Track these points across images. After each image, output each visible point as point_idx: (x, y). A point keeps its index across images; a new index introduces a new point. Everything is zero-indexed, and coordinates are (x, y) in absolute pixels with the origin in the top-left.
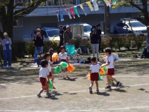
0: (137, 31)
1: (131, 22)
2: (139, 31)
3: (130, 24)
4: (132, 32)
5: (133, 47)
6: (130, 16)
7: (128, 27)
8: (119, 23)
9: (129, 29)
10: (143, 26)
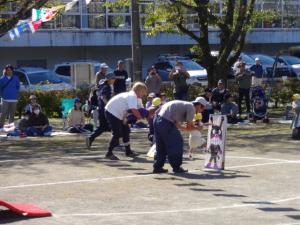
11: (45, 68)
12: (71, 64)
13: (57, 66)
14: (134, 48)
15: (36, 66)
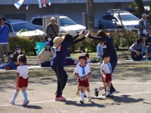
0: (128, 26)
1: (121, 14)
2: (131, 26)
3: (120, 17)
4: (121, 27)
5: (123, 46)
6: (119, 6)
7: (117, 20)
8: (105, 15)
9: (119, 23)
10: (136, 20)
11: (25, 20)
12: (43, 17)
13: (33, 18)
14: (88, 5)
15: (18, 19)
